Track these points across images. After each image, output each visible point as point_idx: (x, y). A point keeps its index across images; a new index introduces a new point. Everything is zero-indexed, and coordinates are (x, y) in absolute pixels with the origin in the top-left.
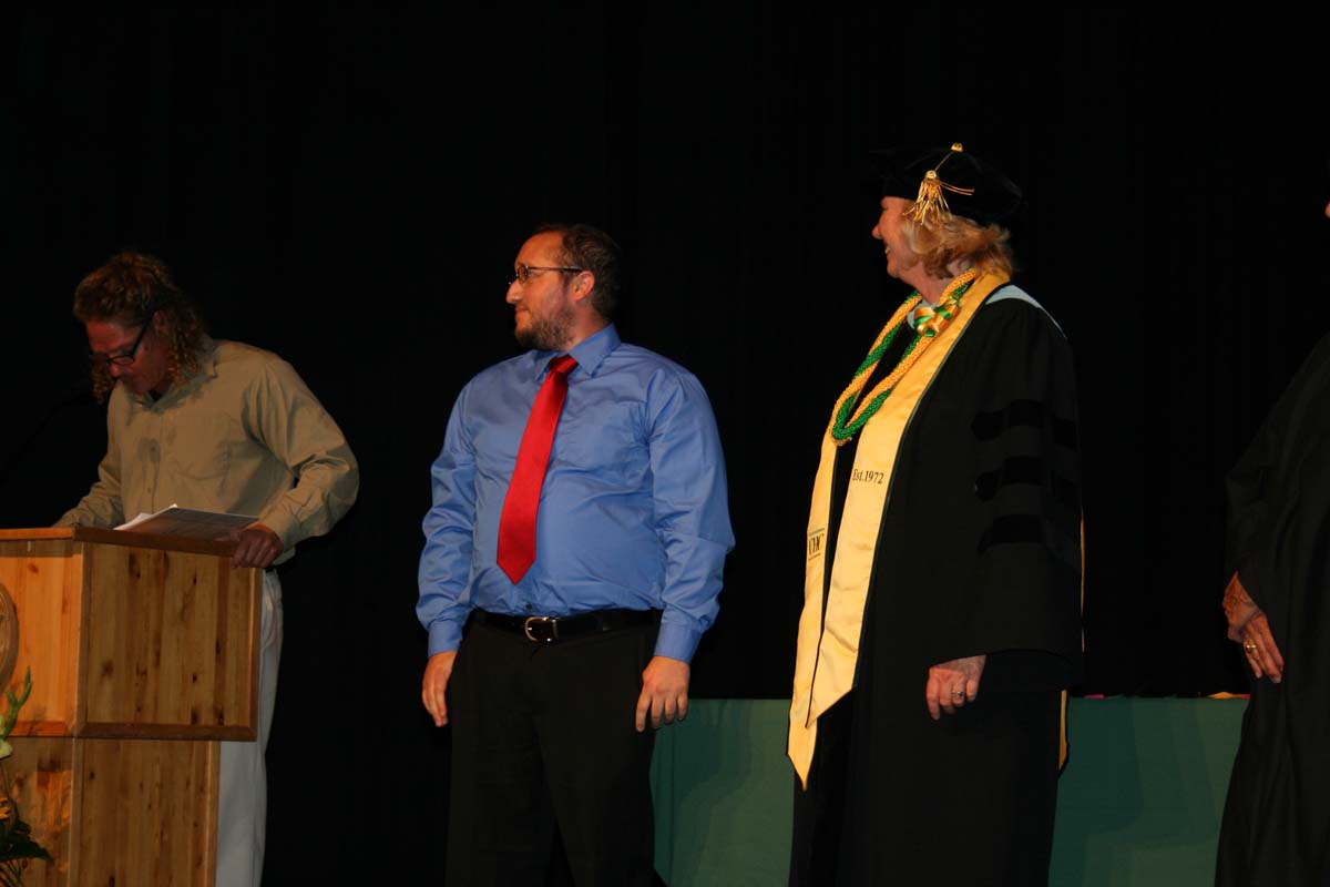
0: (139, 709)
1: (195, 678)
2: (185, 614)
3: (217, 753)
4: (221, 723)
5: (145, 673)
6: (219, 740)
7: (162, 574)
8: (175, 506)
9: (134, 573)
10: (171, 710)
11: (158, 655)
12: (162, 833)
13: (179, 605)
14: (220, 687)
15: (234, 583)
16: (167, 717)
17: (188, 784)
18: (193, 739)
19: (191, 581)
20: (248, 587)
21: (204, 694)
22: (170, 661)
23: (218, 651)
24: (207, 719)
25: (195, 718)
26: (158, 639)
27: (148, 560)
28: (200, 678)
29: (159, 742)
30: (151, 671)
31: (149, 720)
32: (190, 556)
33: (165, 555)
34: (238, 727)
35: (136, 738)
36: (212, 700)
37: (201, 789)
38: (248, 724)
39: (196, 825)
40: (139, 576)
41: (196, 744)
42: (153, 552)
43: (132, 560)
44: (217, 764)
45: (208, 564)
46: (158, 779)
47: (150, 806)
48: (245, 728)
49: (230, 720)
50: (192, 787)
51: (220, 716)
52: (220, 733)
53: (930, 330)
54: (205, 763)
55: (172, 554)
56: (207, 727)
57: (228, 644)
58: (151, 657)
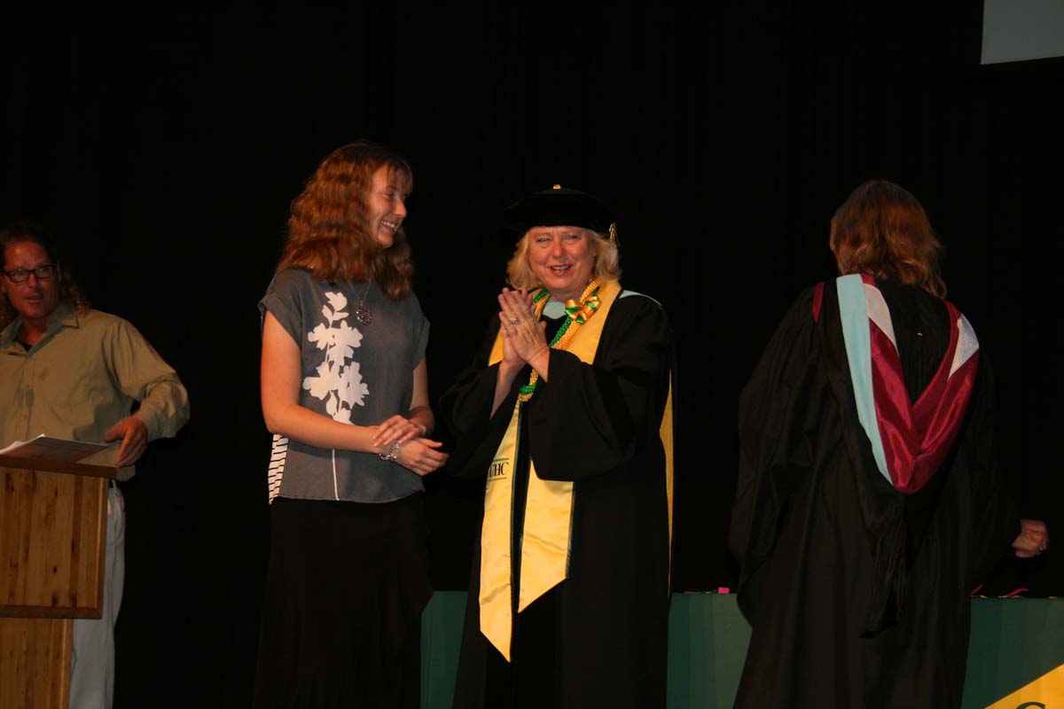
0: (12, 594)
1: (55, 570)
2: (48, 520)
3: (71, 627)
4: (75, 605)
5: (16, 566)
6: (74, 618)
7: (31, 489)
8: (43, 435)
9: (9, 488)
10: (36, 596)
11: (27, 551)
12: (27, 691)
13: (43, 512)
14: (74, 578)
15: (86, 496)
16: (33, 601)
17: (47, 652)
18: (52, 618)
19: (54, 495)
20: (97, 500)
21: (62, 583)
22: (36, 556)
23: (73, 549)
24: (64, 601)
25: (55, 600)
26: (27, 539)
27: (19, 478)
28: (59, 569)
29: (26, 619)
30: (21, 563)
31: (19, 602)
32: (53, 475)
33: (34, 474)
34: (88, 609)
35: (9, 616)
36: (67, 587)
37: (58, 656)
38: (96, 606)
39: (53, 684)
40: (13, 490)
41: (54, 620)
42: (24, 471)
43: (8, 477)
44: (71, 638)
45: (67, 480)
46: (24, 648)
47: (18, 670)
48: (94, 609)
49: (82, 603)
50: (51, 654)
51: (74, 599)
52: (74, 612)
53: (579, 317)
54: (61, 637)
55: (39, 474)
56: (63, 608)
57: (81, 545)
58: (21, 553)
